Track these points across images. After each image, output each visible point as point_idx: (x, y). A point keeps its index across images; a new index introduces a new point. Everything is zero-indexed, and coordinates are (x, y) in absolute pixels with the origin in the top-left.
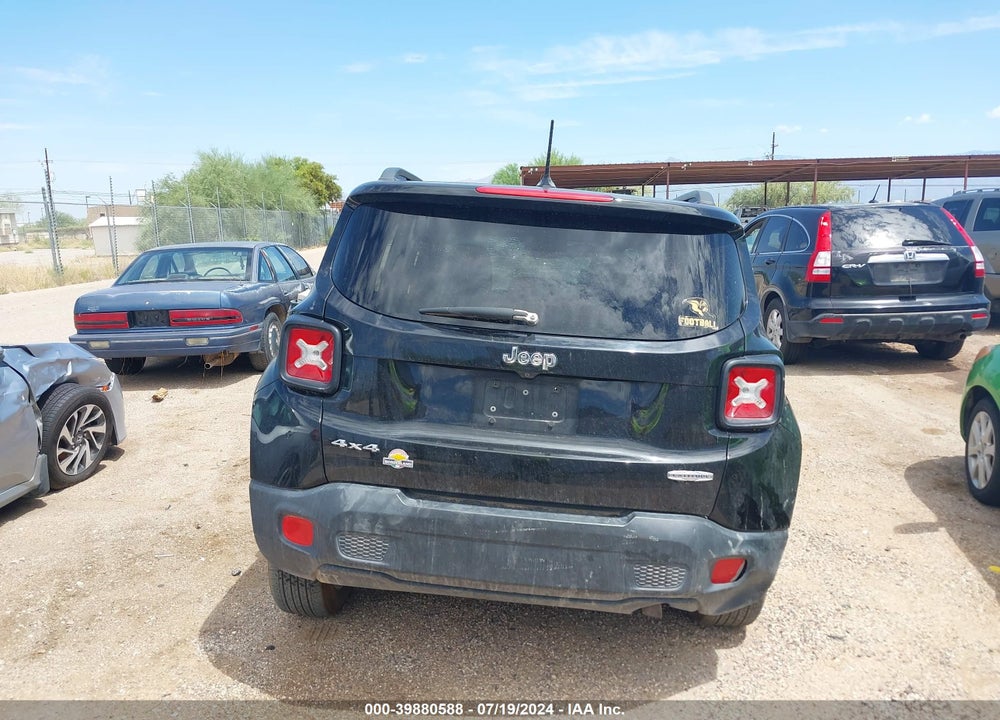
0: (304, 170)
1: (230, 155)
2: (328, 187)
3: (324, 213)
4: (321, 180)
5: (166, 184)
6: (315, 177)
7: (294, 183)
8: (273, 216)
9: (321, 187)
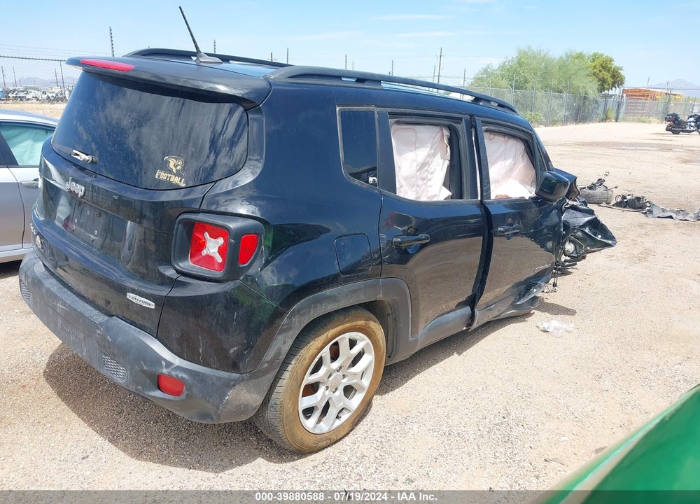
0: (598, 62)
1: (540, 50)
2: (613, 76)
3: (606, 97)
4: (609, 71)
5: (486, 71)
6: (604, 68)
7: (583, 73)
8: (561, 97)
9: (607, 76)
